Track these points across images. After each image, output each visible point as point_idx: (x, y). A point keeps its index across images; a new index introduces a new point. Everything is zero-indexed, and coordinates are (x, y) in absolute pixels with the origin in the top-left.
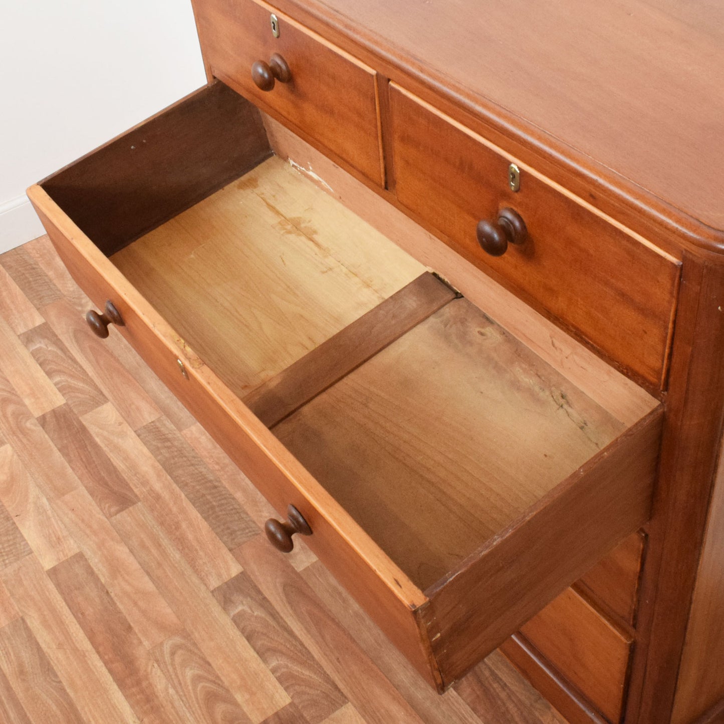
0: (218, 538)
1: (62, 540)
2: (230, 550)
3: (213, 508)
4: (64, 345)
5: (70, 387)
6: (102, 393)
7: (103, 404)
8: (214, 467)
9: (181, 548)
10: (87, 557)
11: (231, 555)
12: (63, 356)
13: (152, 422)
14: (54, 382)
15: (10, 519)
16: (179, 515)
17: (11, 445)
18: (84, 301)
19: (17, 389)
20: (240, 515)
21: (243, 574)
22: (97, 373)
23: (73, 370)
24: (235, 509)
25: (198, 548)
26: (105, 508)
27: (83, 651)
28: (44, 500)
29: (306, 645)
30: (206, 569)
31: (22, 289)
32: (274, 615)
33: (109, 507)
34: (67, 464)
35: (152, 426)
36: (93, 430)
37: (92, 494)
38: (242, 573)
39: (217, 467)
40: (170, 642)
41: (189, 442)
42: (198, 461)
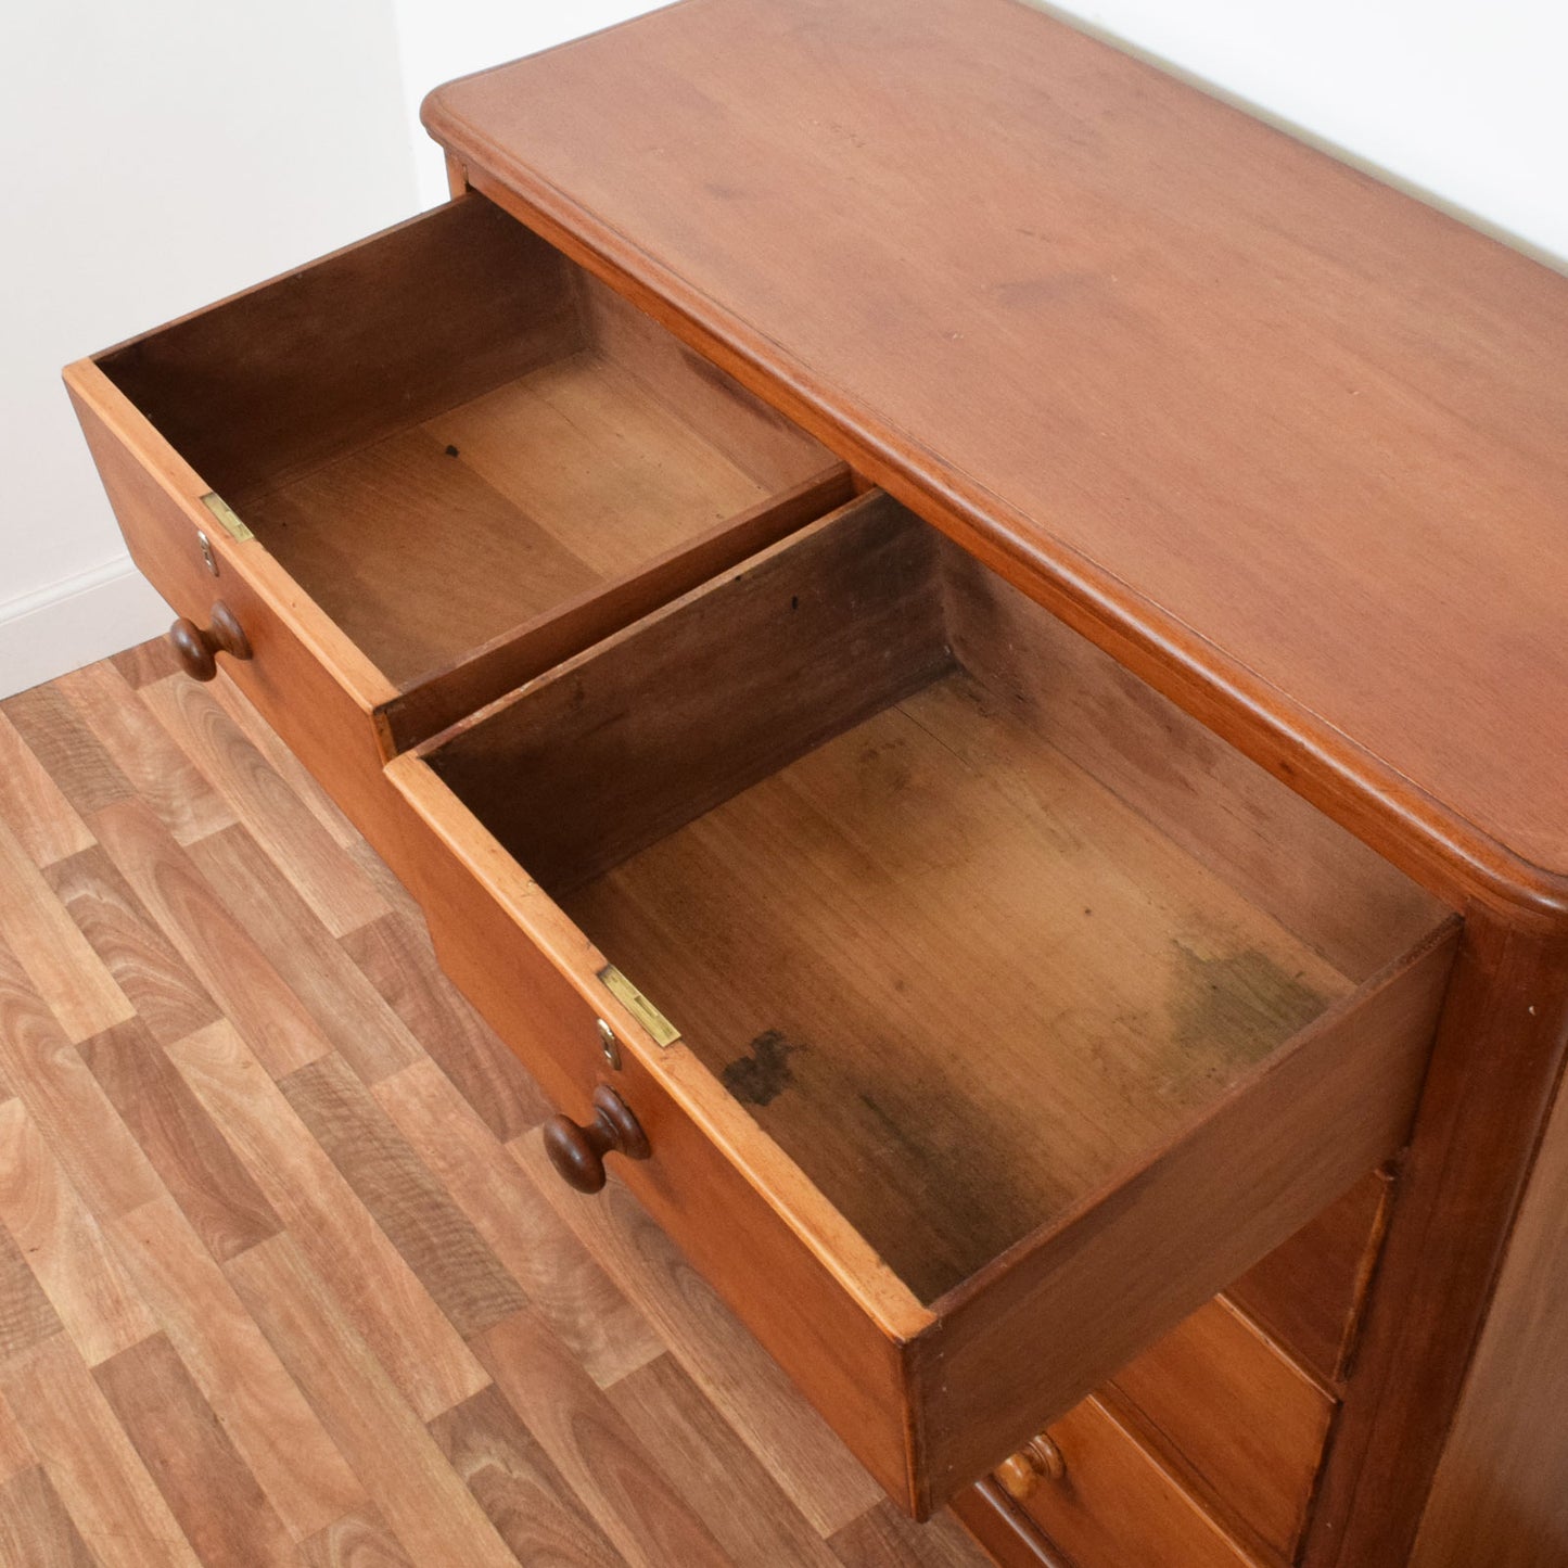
0: (442, 1314)
1: (125, 1305)
2: (466, 1339)
3: (431, 1248)
4: (134, 894)
5: (145, 983)
6: (210, 999)
7: (212, 1022)
8: (436, 1164)
9: (366, 1331)
10: (174, 1342)
11: (467, 1350)
12: (132, 916)
13: (312, 1064)
14: (114, 971)
15: (18, 1256)
16: (362, 1262)
17: (22, 1098)
18: (176, 804)
19: (36, 983)
20: (487, 1267)
21: (492, 1390)
22: (202, 956)
23: (152, 948)
24: (476, 1253)
25: (401, 1332)
26: (212, 1240)
27: (163, 1541)
28: (89, 1220)
29: (617, 1543)
30: (417, 1377)
31: (52, 774)
32: (552, 1478)
33: (221, 1237)
34: (136, 1145)
35: (312, 1073)
36: (191, 1075)
37: (187, 1209)
38: (489, 1388)
39: (441, 1164)
40: (342, 1530)
41: (385, 1108)
42: (403, 1150)
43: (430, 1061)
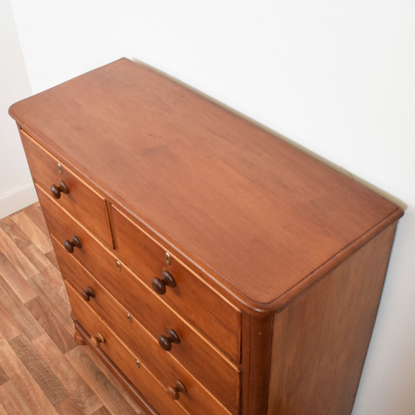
0: (48, 399)
2: (54, 405)
3: (46, 383)
8: (47, 361)
9: (29, 405)
11: (54, 408)
13: (17, 337)
16: (29, 387)
20: (59, 387)
24: (57, 383)
25: (38, 405)
35: (17, 339)
39: (49, 361)
41: (35, 347)
42: (40, 358)
43: (46, 334)
